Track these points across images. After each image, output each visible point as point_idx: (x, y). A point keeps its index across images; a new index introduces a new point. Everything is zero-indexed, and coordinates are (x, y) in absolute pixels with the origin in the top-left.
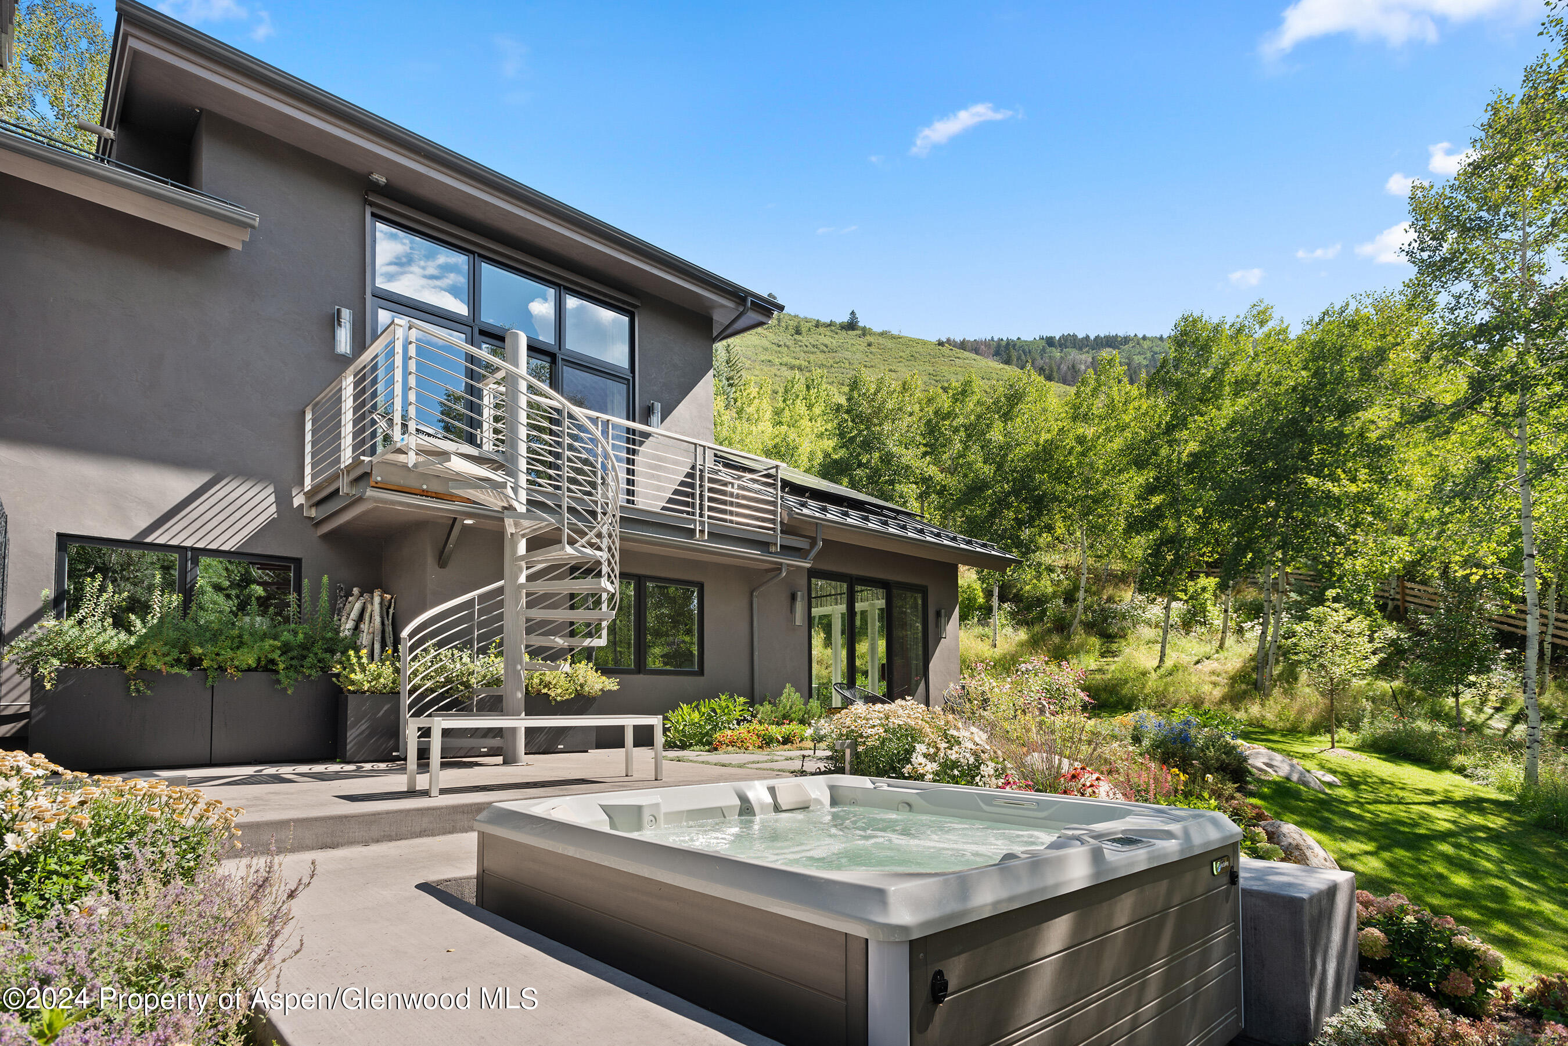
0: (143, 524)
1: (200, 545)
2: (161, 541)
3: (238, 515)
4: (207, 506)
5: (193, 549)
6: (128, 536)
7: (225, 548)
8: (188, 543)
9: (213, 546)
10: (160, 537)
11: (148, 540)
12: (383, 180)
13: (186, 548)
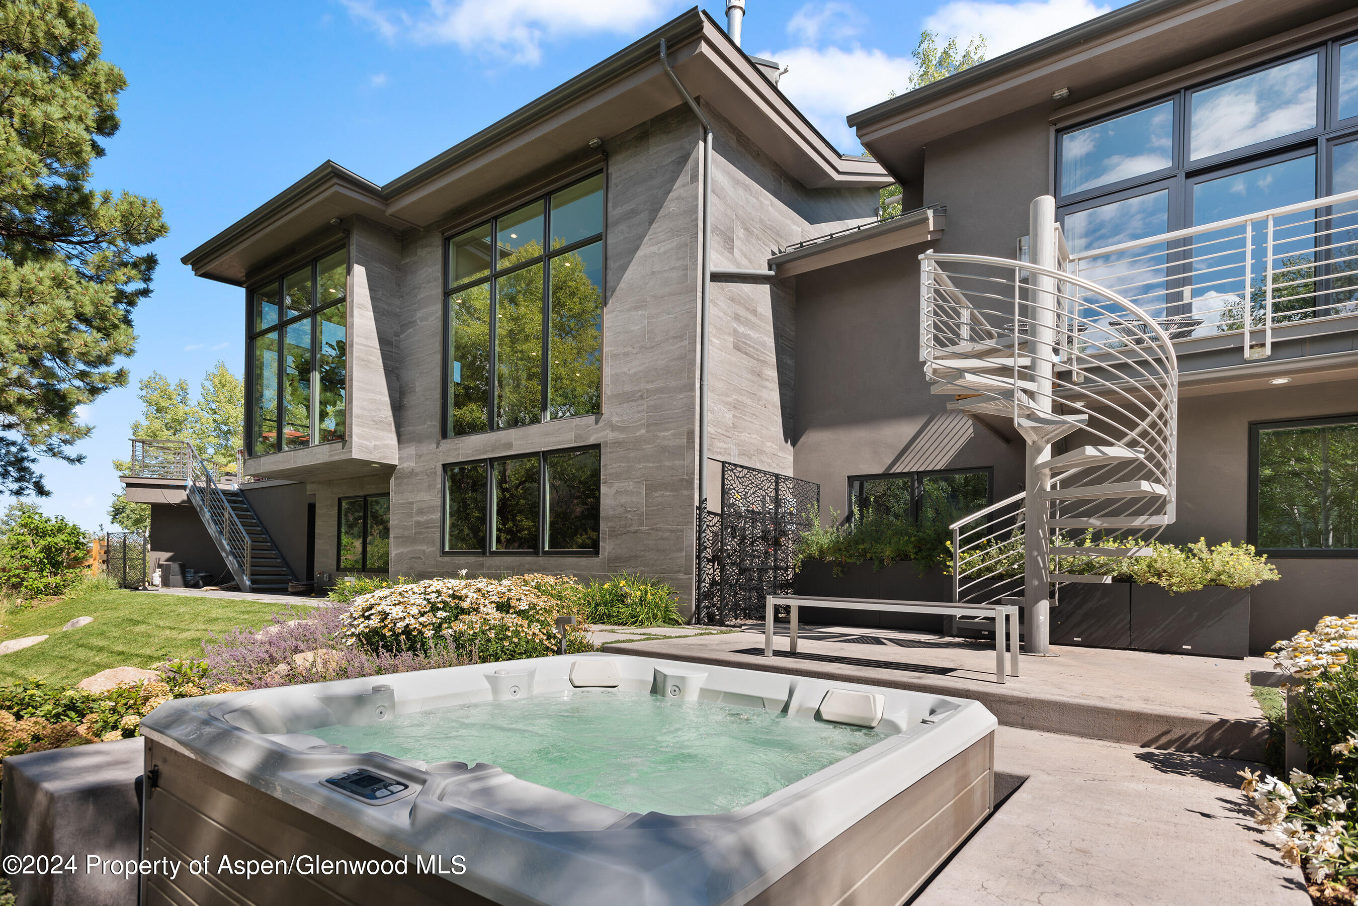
0: (889, 461)
1: (921, 469)
2: (898, 471)
3: (946, 441)
4: (926, 439)
5: (918, 473)
6: (880, 471)
7: (938, 468)
8: (914, 470)
9: (929, 468)
10: (898, 469)
11: (892, 471)
12: (1065, 91)
13: (913, 472)
